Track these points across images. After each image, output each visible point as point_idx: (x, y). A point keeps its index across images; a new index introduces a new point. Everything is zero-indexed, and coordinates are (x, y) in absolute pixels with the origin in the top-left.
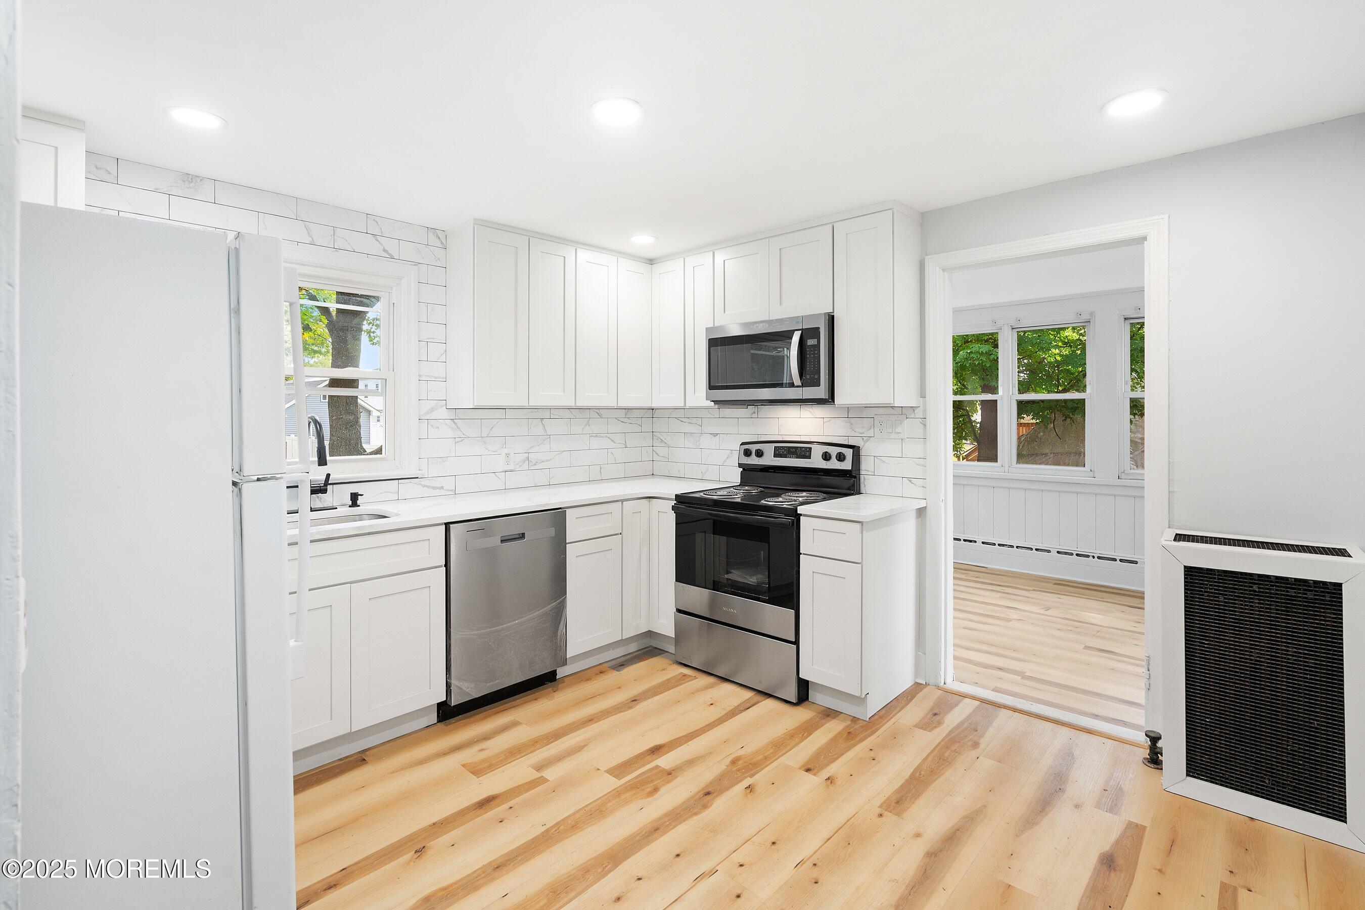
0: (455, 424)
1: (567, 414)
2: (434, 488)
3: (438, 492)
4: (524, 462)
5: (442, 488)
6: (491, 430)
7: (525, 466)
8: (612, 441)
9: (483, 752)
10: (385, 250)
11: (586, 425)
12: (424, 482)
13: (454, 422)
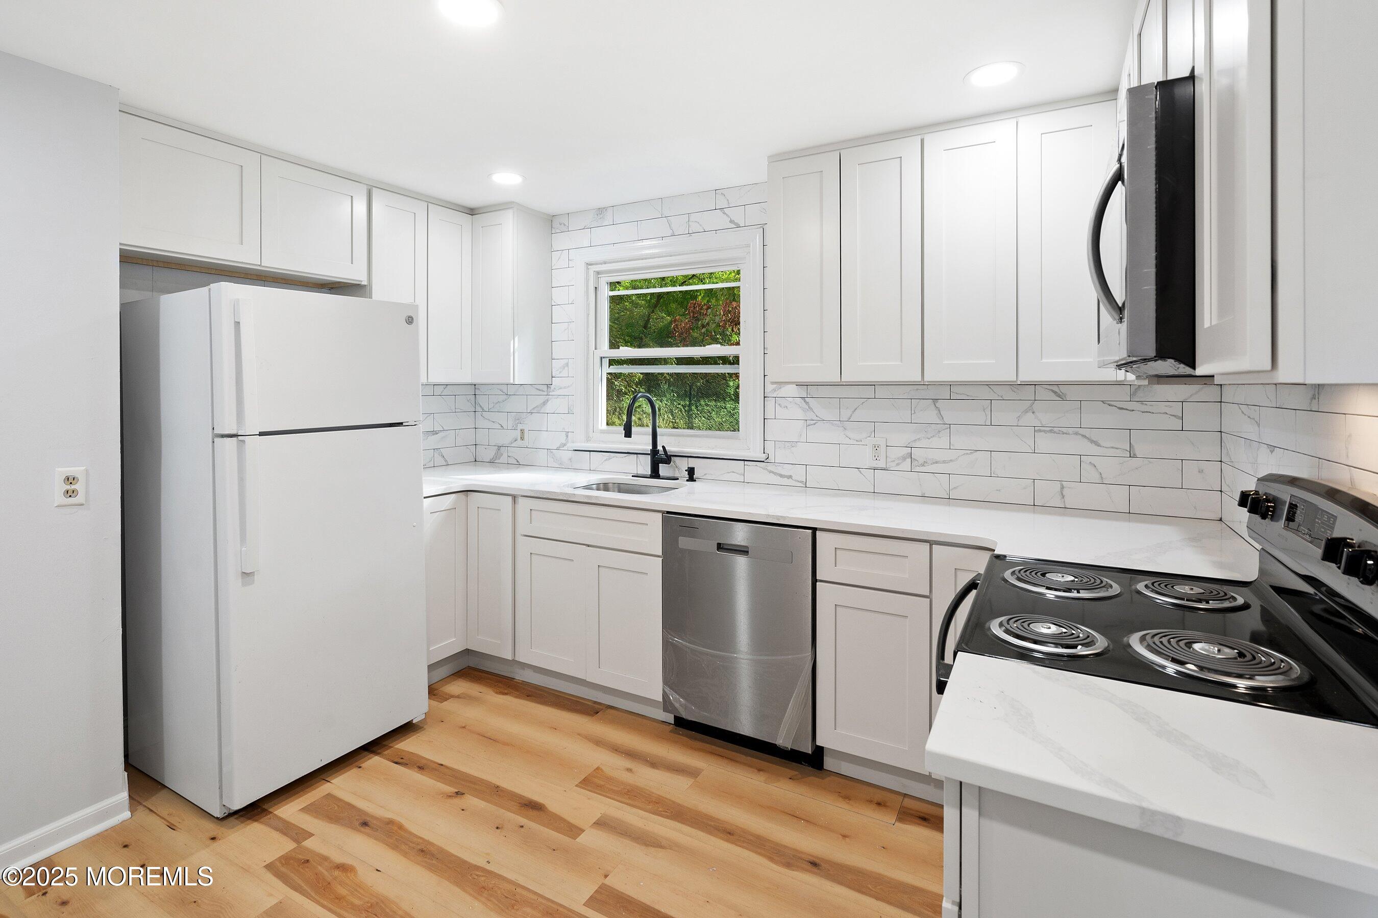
0: (807, 403)
1: (986, 393)
2: (781, 476)
3: (786, 481)
4: (904, 459)
5: (790, 477)
6: (853, 412)
7: (906, 465)
8: (1092, 441)
9: (629, 774)
10: (731, 221)
11: (1026, 411)
12: (771, 467)
13: (805, 401)
